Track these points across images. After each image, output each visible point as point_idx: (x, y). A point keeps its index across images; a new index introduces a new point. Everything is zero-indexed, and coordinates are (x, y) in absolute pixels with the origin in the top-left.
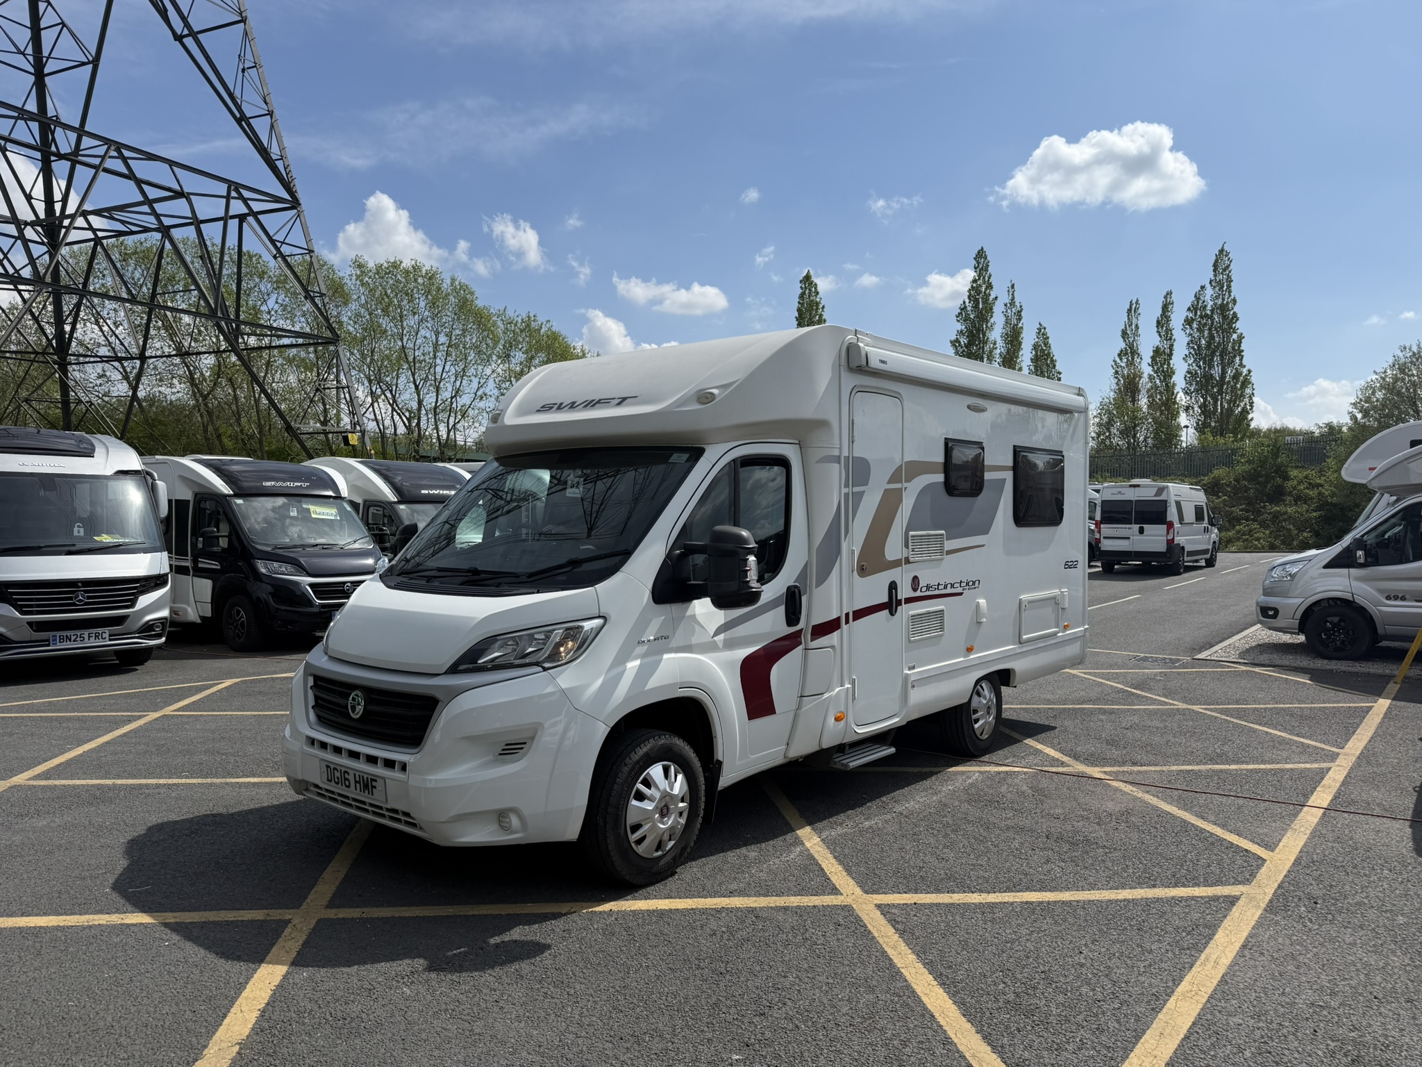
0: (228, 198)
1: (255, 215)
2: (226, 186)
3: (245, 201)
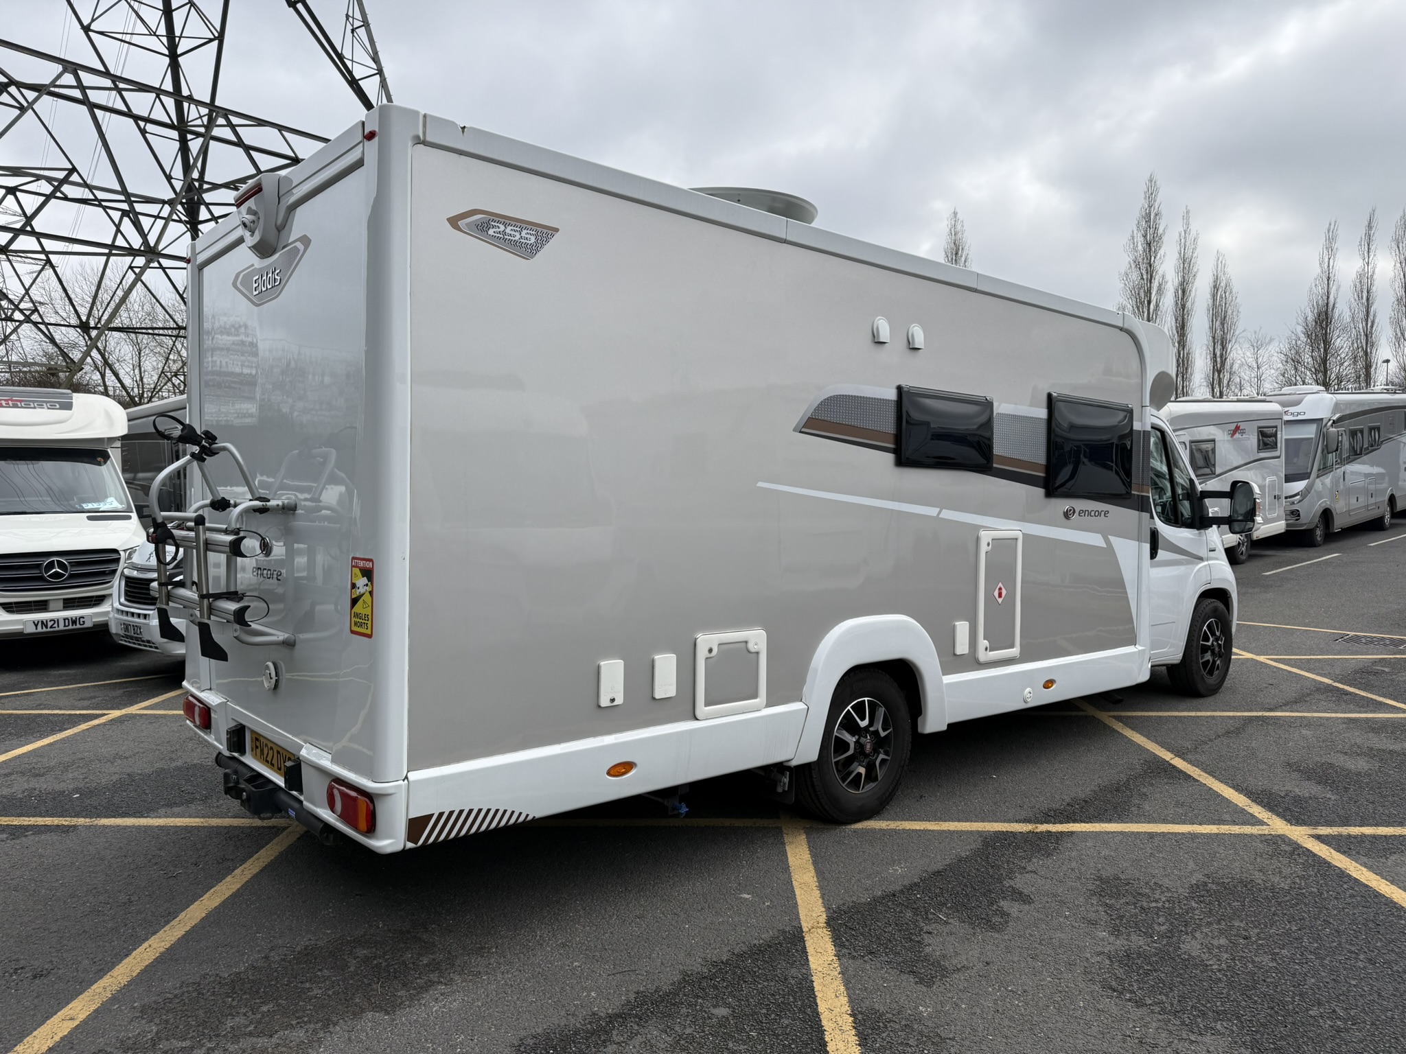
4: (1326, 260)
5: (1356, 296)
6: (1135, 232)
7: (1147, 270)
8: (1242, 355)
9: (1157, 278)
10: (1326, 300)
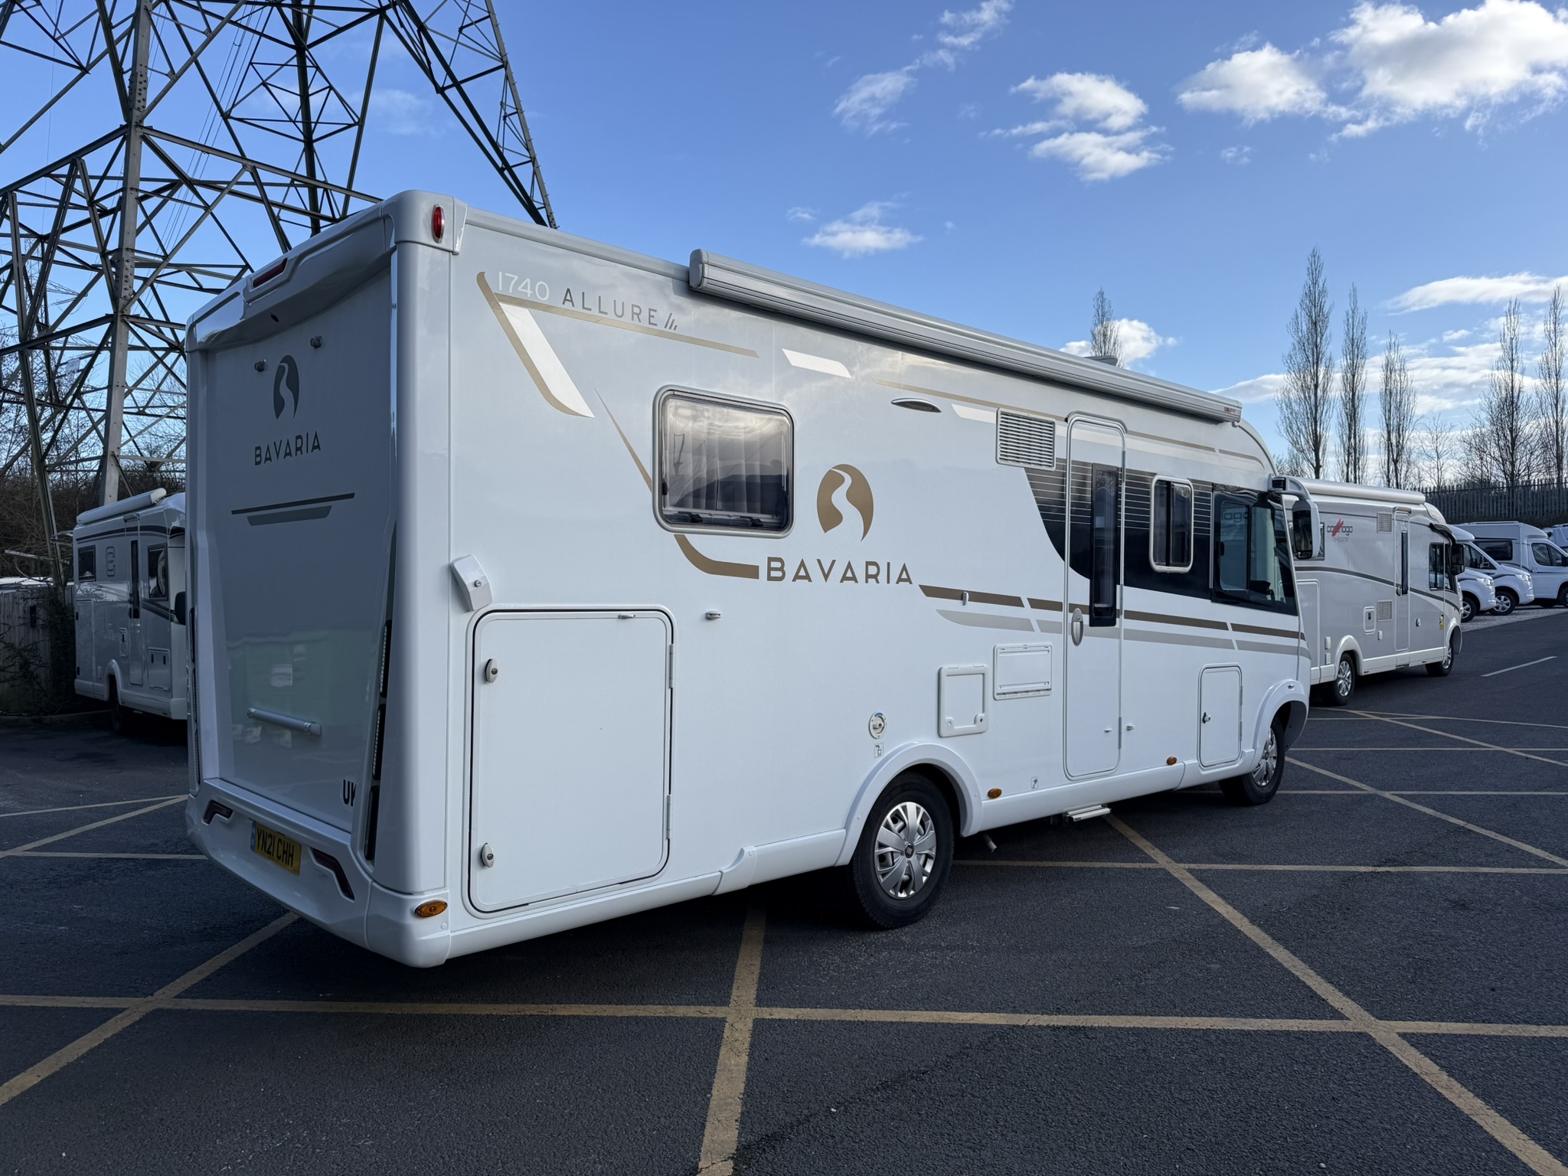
4: (1508, 340)
5: (1543, 380)
6: (1299, 311)
7: (1313, 350)
8: (1420, 444)
9: (1324, 360)
10: (1510, 385)
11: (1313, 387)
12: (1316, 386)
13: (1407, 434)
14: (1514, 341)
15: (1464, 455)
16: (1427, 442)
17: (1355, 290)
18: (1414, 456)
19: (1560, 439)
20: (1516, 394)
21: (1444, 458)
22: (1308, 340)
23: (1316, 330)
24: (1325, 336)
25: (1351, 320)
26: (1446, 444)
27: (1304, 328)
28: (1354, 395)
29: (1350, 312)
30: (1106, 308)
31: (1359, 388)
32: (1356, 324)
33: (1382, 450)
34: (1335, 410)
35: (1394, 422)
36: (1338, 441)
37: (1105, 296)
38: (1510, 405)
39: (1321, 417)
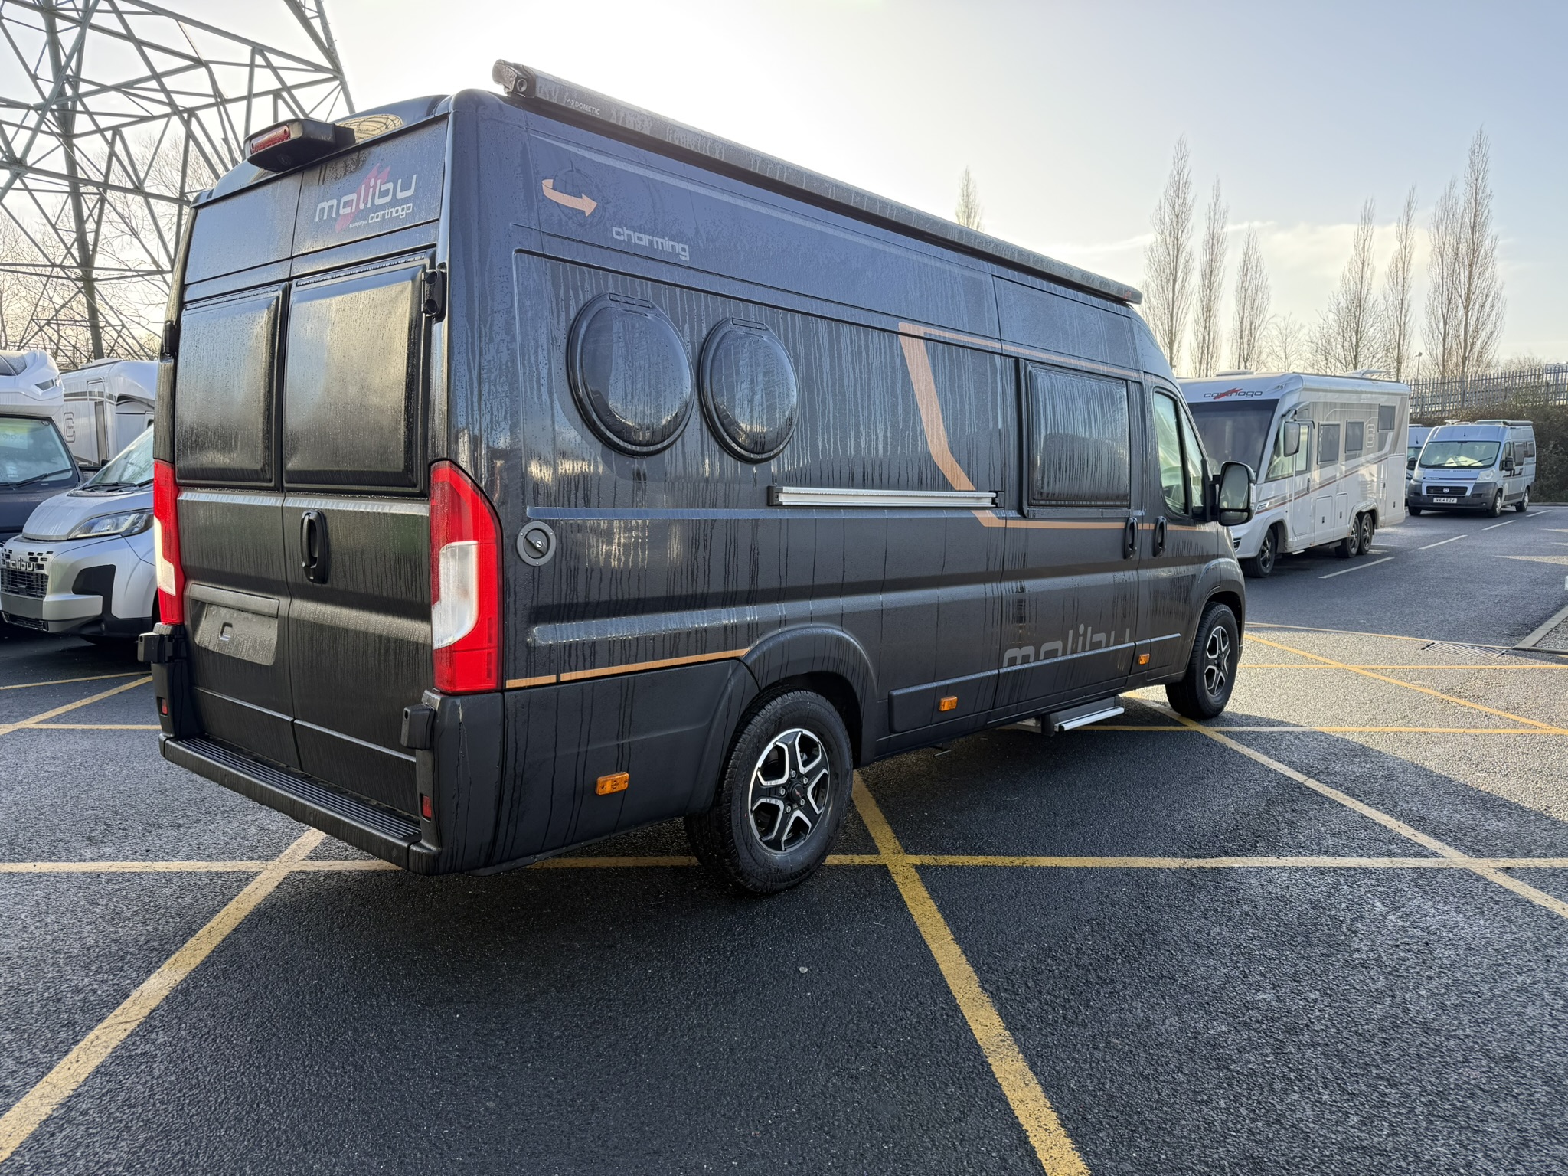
0: (252, 66)
1: (289, 89)
2: (248, 49)
3: (274, 70)
4: (1362, 242)
5: (1391, 284)
6: (1163, 201)
7: (1174, 244)
8: (1269, 342)
9: (1184, 254)
10: (1359, 287)
11: (1171, 281)
12: (1175, 281)
13: (1258, 333)
14: (1367, 243)
15: (1309, 355)
16: (1276, 342)
17: (1218, 182)
18: (1264, 356)
19: (1401, 342)
20: (1363, 297)
21: (1292, 358)
22: (1170, 232)
23: (1178, 222)
24: (1185, 231)
25: (1212, 213)
26: (1295, 345)
27: (1167, 219)
28: (1210, 290)
29: (1213, 205)
30: (971, 188)
31: (1216, 285)
32: (1217, 217)
33: (1235, 347)
34: (1191, 306)
35: (1246, 323)
36: (1193, 338)
37: (971, 175)
38: (1357, 305)
39: (1177, 313)
